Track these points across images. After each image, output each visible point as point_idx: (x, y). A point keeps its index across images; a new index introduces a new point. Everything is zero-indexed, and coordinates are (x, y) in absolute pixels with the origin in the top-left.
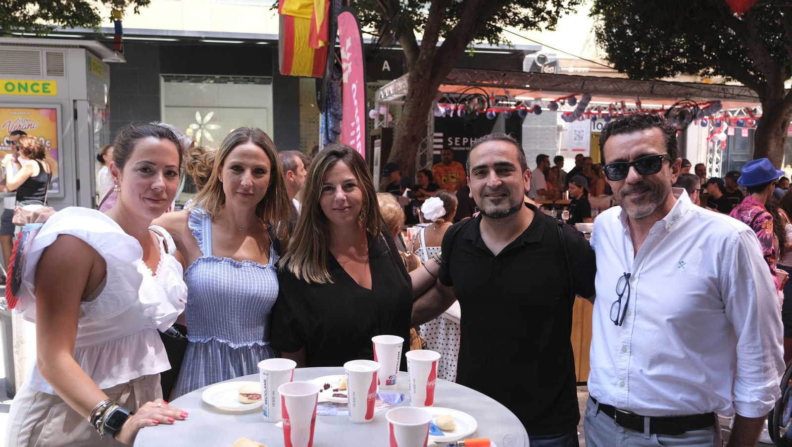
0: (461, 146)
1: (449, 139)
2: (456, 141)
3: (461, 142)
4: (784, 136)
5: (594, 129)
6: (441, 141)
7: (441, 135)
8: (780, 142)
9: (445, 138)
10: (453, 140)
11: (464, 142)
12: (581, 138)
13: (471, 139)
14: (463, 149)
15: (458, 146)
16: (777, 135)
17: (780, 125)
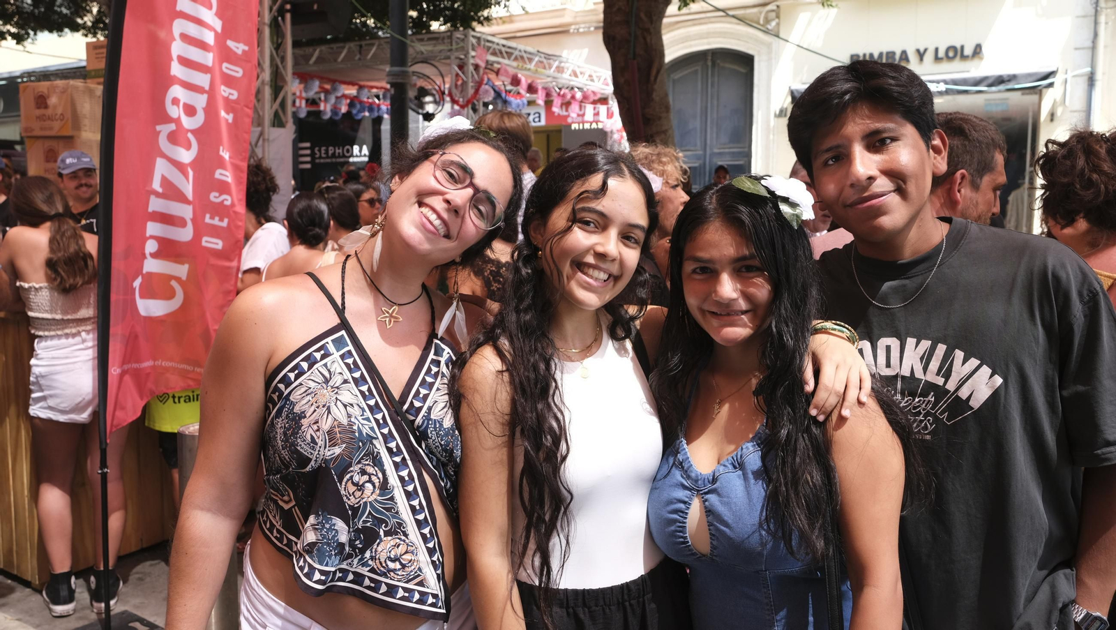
0: (328, 157)
1: (316, 151)
2: (323, 152)
3: (327, 152)
6: (308, 152)
7: (308, 145)
9: (312, 148)
10: (320, 151)
11: (330, 152)
13: (337, 148)
14: (329, 160)
15: (324, 158)
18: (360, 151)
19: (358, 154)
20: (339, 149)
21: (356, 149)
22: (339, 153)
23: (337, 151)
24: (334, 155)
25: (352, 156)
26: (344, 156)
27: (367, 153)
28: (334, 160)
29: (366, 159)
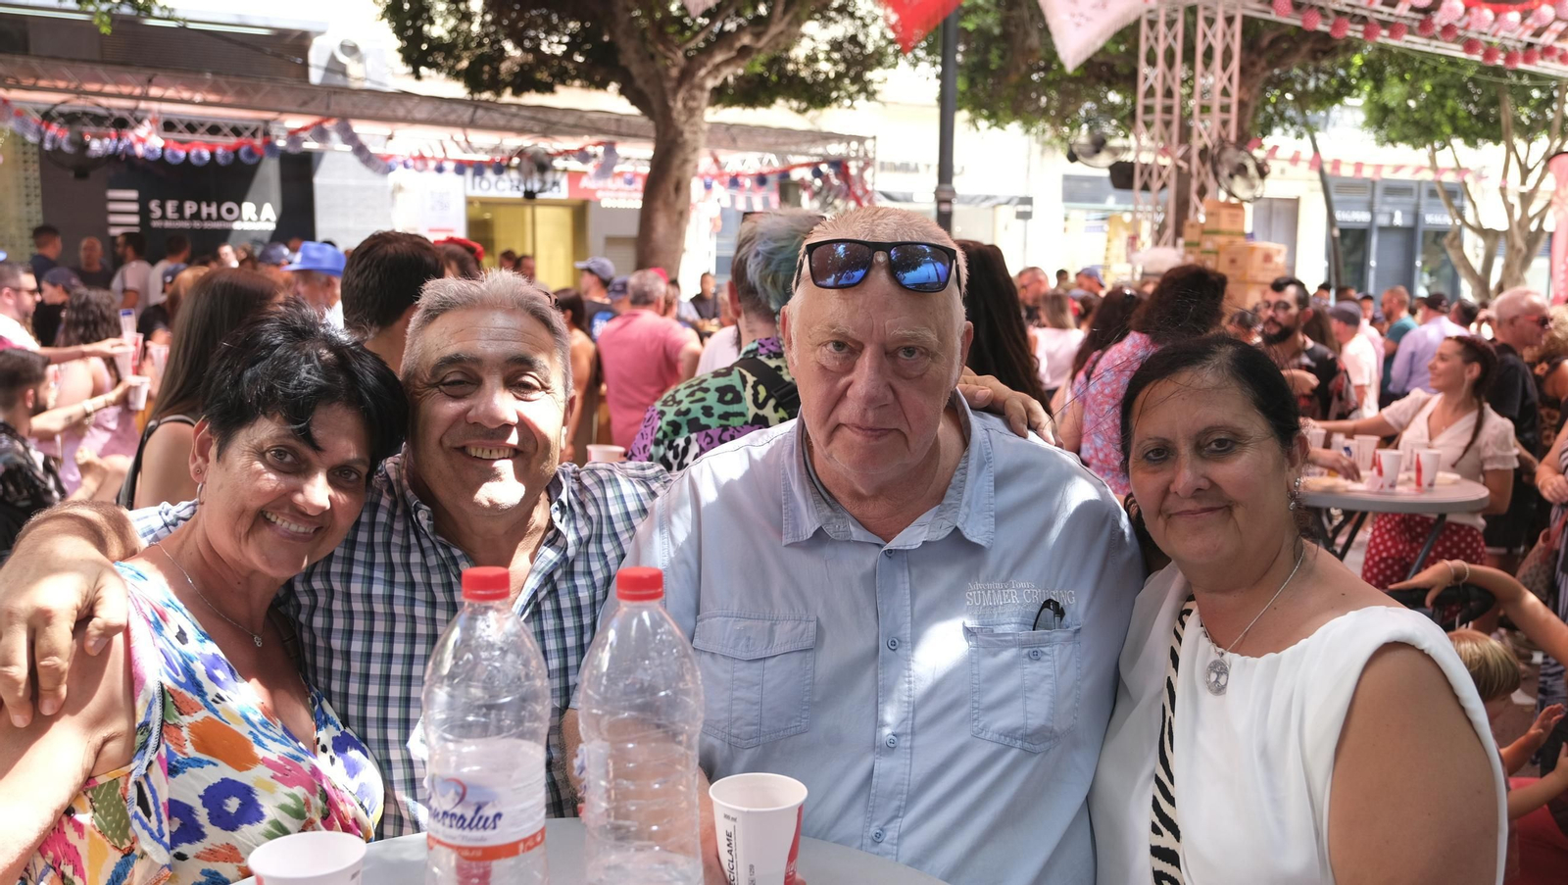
0: (182, 217)
1: (154, 205)
2: (170, 209)
3: (180, 210)
4: (680, 206)
5: (474, 188)
6: (134, 207)
7: (133, 194)
8: (675, 217)
9: (143, 202)
10: (163, 207)
11: (188, 211)
12: (444, 206)
13: (204, 205)
14: (185, 225)
16: (668, 205)
17: (671, 188)
18: (258, 212)
19: (254, 217)
20: (209, 205)
21: (248, 208)
22: (209, 215)
23: (205, 210)
24: (196, 216)
25: (239, 218)
26: (220, 218)
27: (274, 218)
28: (197, 224)
29: (272, 227)
